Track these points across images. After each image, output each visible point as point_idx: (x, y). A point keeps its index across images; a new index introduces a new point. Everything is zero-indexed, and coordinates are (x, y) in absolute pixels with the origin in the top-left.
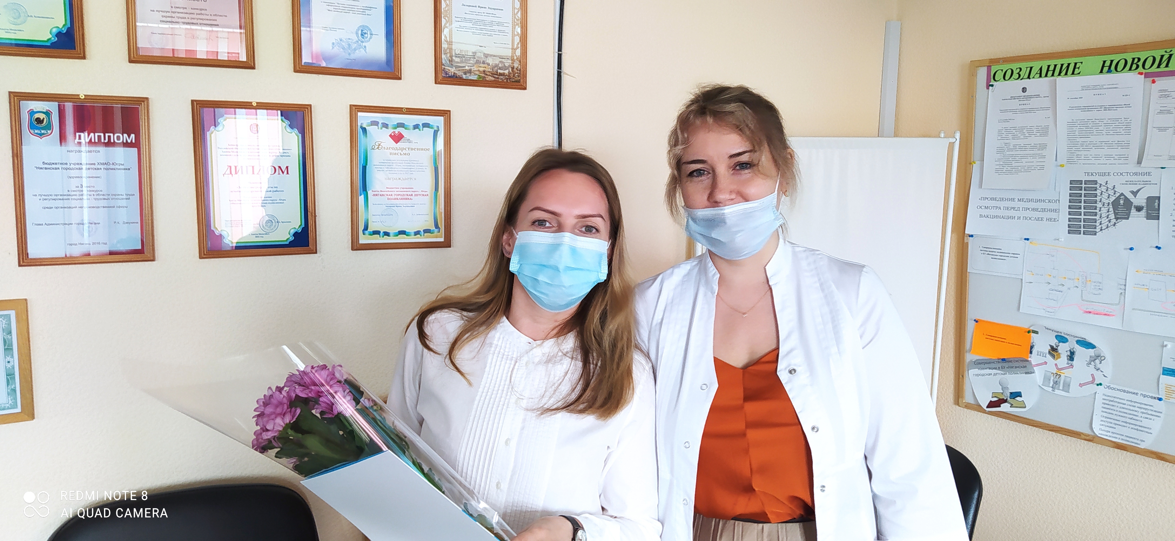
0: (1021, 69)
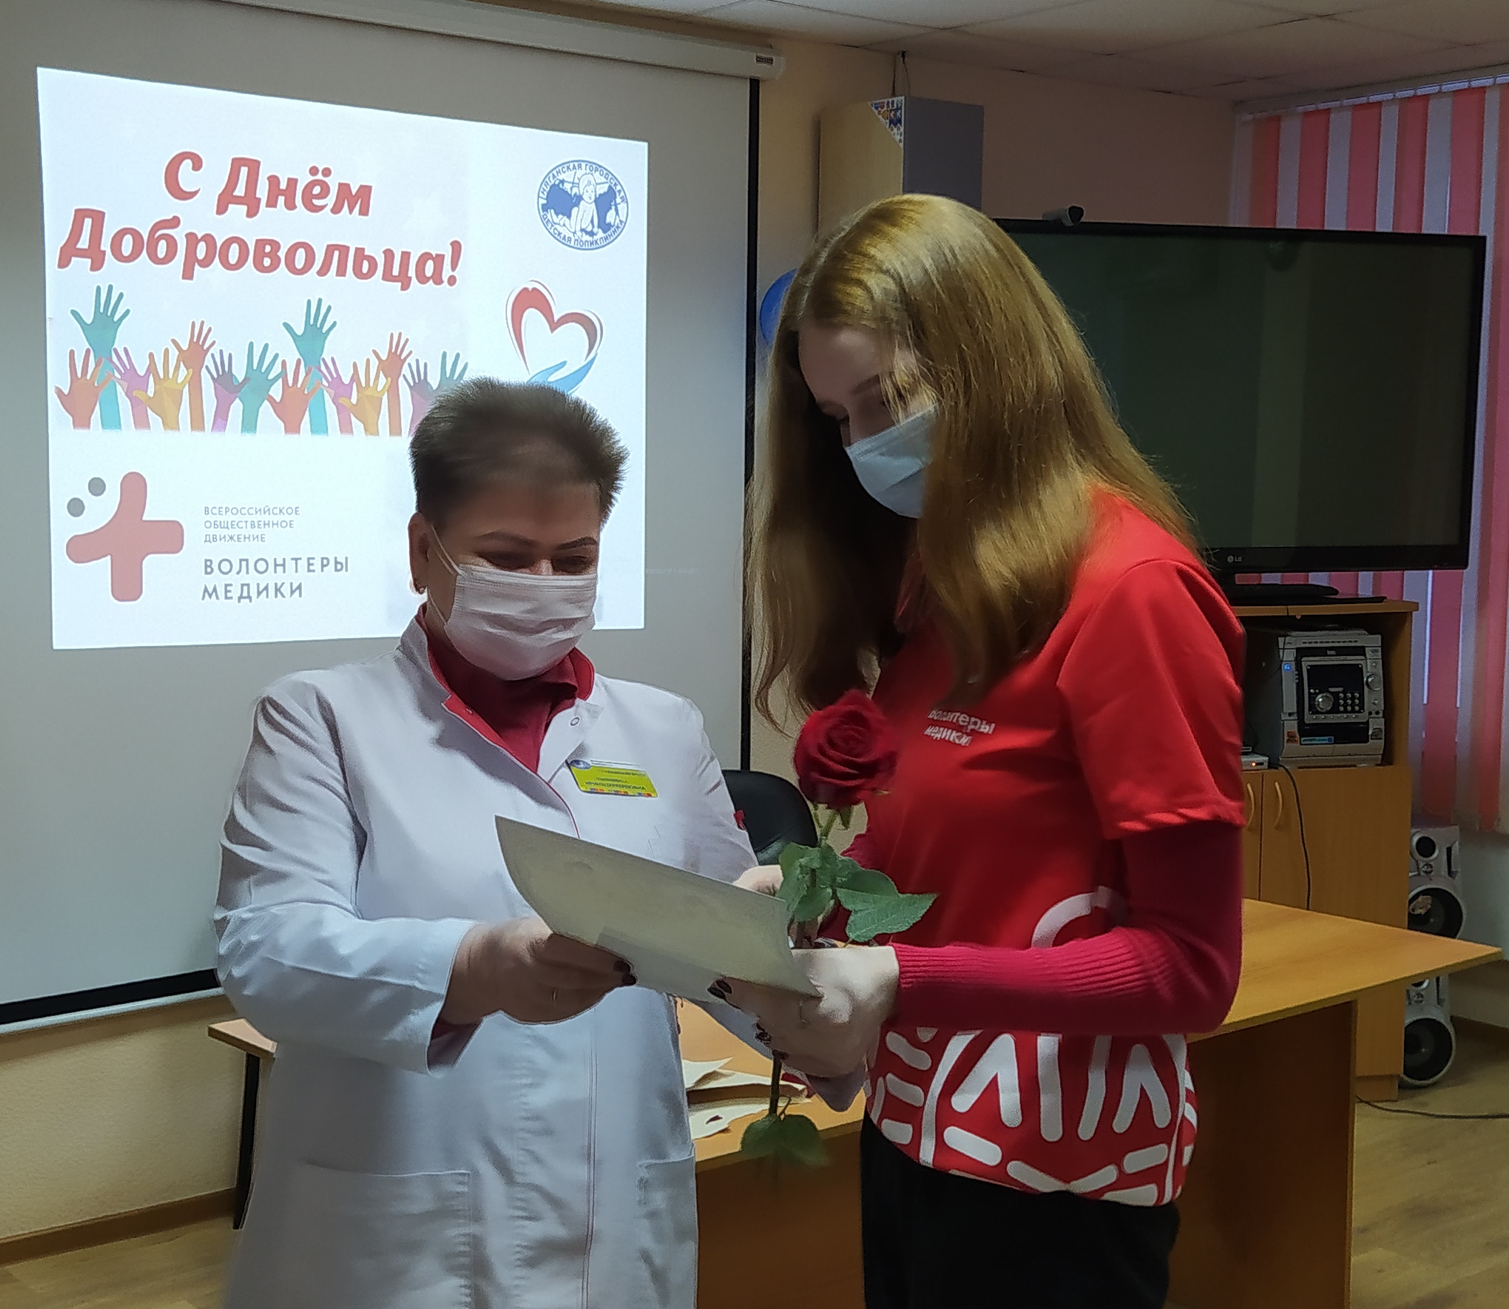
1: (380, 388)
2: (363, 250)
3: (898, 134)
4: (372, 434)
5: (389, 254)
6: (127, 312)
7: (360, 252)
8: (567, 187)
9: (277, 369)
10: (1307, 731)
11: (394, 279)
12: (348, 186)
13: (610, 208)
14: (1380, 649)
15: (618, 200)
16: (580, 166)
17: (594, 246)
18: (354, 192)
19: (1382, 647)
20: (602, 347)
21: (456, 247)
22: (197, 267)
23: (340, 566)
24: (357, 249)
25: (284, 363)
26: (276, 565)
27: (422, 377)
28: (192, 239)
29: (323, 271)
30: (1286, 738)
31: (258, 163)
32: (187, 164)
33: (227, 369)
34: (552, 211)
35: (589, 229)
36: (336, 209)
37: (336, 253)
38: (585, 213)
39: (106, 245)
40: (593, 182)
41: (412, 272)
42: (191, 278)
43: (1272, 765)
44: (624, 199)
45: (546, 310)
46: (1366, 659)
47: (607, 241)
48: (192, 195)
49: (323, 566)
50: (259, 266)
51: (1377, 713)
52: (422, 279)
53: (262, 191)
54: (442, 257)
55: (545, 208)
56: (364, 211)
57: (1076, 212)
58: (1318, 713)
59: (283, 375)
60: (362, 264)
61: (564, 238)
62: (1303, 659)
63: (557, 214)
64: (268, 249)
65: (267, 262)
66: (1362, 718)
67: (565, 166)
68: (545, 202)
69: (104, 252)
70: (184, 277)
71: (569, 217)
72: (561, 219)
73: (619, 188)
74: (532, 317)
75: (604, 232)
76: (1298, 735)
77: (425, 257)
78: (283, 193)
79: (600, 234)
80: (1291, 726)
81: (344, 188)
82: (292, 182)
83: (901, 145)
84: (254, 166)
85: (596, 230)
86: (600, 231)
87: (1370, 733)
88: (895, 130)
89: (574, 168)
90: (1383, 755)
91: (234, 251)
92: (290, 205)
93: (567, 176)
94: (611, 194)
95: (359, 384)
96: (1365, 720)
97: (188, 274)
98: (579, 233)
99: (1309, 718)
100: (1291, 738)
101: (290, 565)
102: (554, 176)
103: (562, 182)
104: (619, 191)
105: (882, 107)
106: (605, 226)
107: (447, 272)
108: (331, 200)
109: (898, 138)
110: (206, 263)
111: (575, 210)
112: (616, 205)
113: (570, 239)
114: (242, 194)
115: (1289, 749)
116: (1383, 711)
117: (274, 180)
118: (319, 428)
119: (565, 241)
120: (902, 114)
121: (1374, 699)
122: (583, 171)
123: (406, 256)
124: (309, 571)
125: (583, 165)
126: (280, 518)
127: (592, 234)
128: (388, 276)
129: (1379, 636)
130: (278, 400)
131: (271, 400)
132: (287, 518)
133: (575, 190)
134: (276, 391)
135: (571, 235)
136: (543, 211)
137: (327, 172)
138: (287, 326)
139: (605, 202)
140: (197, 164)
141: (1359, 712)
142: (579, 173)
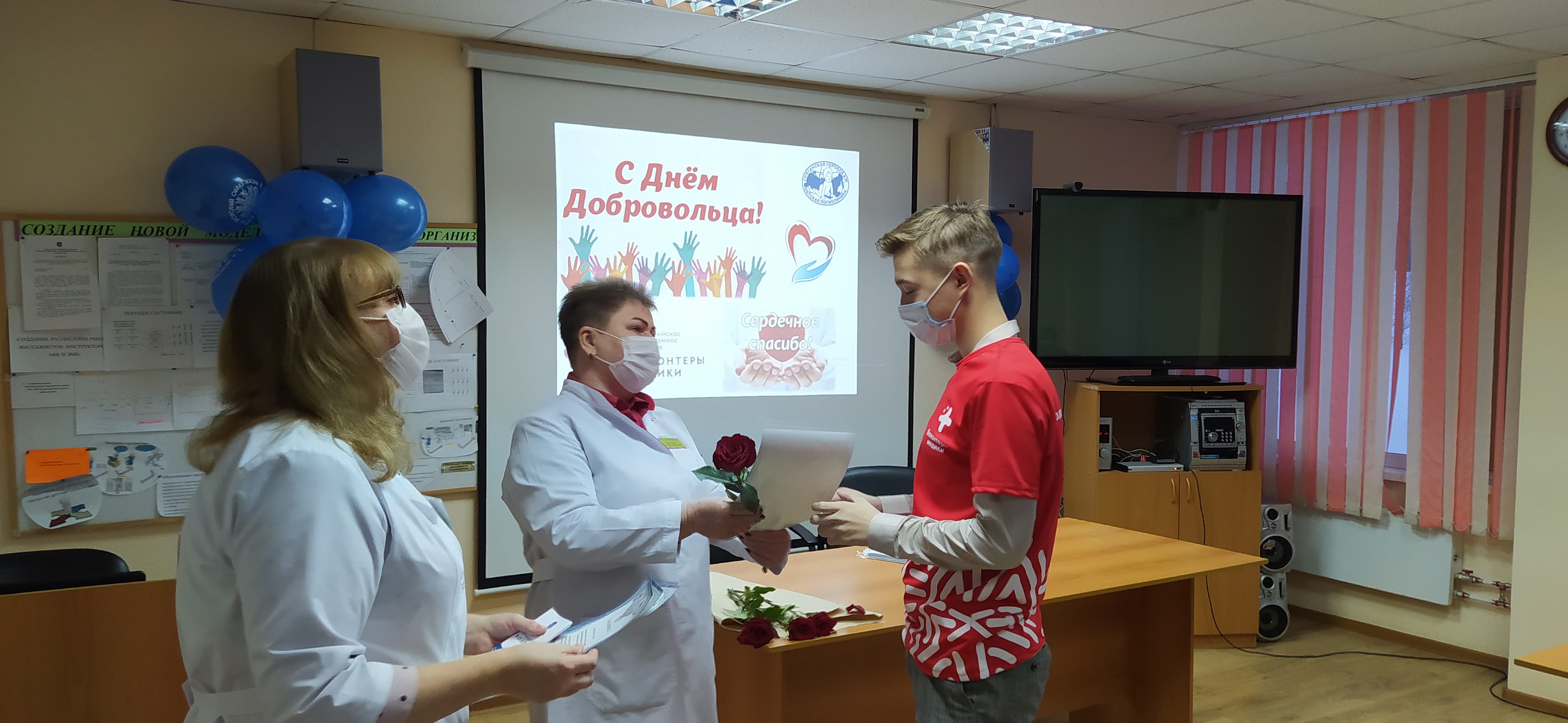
0: (52, 226)
1: (721, 274)
3: (987, 146)
4: (717, 296)
5: (726, 209)
6: (596, 238)
7: (712, 208)
8: (817, 175)
9: (670, 265)
10: (1204, 452)
11: (729, 221)
12: (706, 176)
13: (839, 185)
14: (1244, 410)
15: (844, 181)
16: (824, 164)
17: (831, 203)
18: (709, 179)
19: (1245, 408)
20: (835, 254)
21: (760, 205)
22: (631, 216)
23: (700, 361)
24: (710, 207)
25: (673, 263)
26: (668, 361)
27: (743, 269)
28: (628, 203)
29: (693, 218)
30: (1193, 455)
31: (661, 166)
32: (627, 167)
33: (645, 265)
34: (810, 187)
35: (829, 195)
36: (700, 187)
37: (700, 209)
38: (827, 187)
39: (586, 206)
40: (831, 172)
41: (738, 218)
42: (627, 222)
43: (1186, 469)
44: (847, 180)
45: (806, 235)
46: (1236, 415)
47: (838, 201)
48: (629, 181)
49: (692, 361)
50: (661, 215)
51: (1243, 443)
52: (743, 221)
53: (663, 179)
54: (753, 210)
55: (806, 185)
56: (714, 188)
57: (1079, 185)
58: (1210, 442)
59: (673, 268)
60: (712, 214)
61: (816, 200)
62: (1202, 414)
63: (812, 188)
64: (666, 207)
65: (665, 213)
66: (1233, 445)
67: (817, 164)
68: (806, 182)
69: (585, 210)
70: (624, 221)
71: (818, 189)
72: (814, 190)
73: (844, 174)
74: (799, 239)
75: (836, 196)
76: (1199, 454)
77: (744, 210)
78: (673, 180)
79: (834, 197)
80: (1195, 449)
81: (704, 177)
82: (678, 175)
83: (989, 151)
84: (659, 167)
85: (832, 196)
87: (1239, 453)
88: (986, 144)
89: (821, 165)
90: (1246, 465)
91: (649, 209)
93: (818, 169)
94: (840, 177)
95: (710, 273)
96: (1236, 447)
97: (626, 220)
98: (823, 197)
99: (1205, 445)
100: (1196, 455)
101: (675, 360)
102: (811, 169)
103: (815, 172)
104: (844, 176)
105: (980, 133)
106: (837, 194)
107: (755, 217)
108: (697, 183)
109: (987, 148)
110: (635, 214)
111: (821, 186)
112: (842, 183)
113: (818, 200)
114: (653, 181)
115: (1194, 461)
116: (1246, 442)
117: (669, 174)
118: (691, 293)
119: (816, 201)
120: (989, 136)
121: (1241, 436)
122: (826, 167)
123: (735, 210)
124: (685, 363)
125: (826, 163)
126: (670, 338)
127: (830, 197)
128: (726, 220)
129: (1243, 403)
130: (670, 280)
131: (667, 280)
132: (674, 338)
133: (821, 176)
134: (669, 276)
135: (819, 198)
137: (695, 169)
138: (675, 244)
139: (837, 182)
140: (631, 166)
141: (1232, 442)
142: (824, 167)
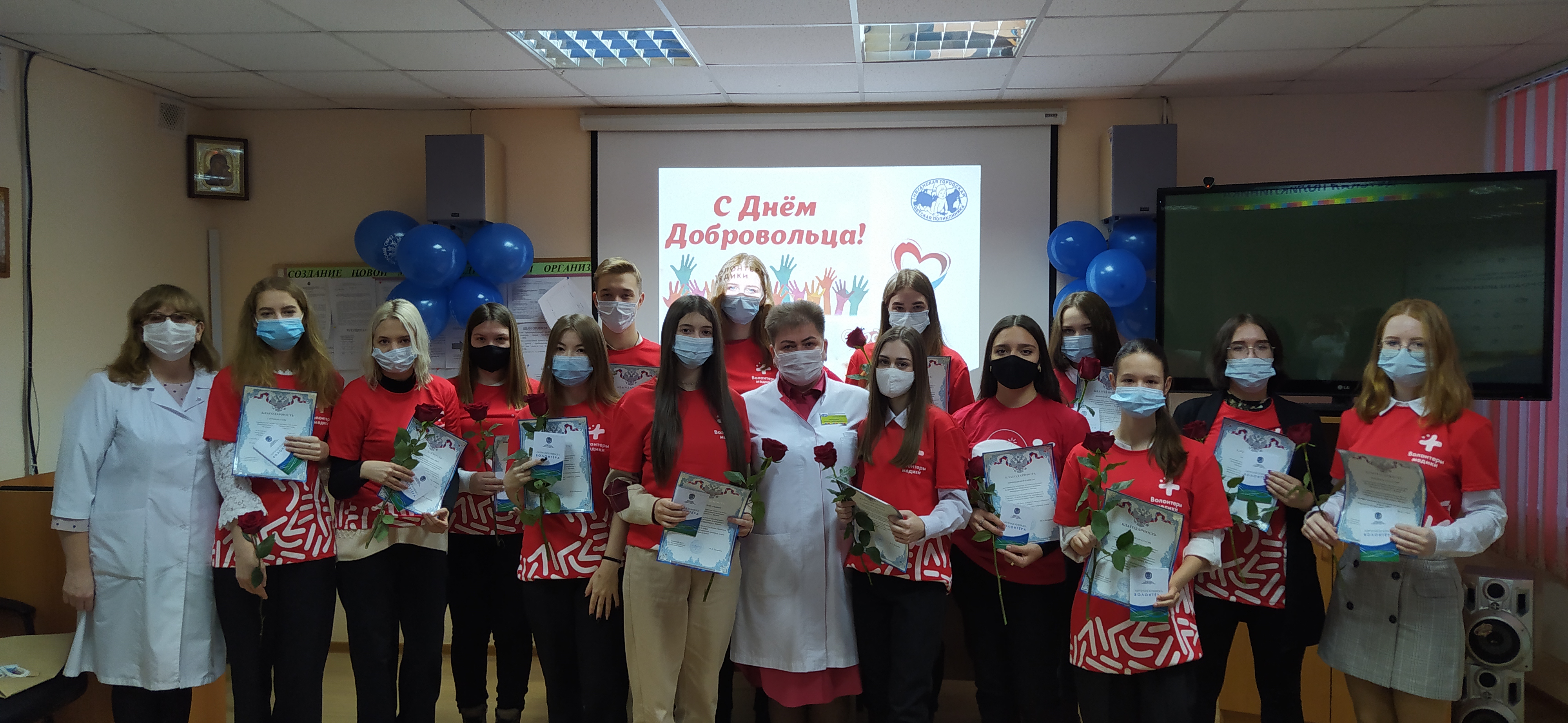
0: (305, 271)
1: (819, 293)
2: (811, 231)
5: (825, 233)
6: (696, 265)
7: (810, 233)
8: (929, 192)
11: (828, 243)
12: (804, 203)
13: (956, 200)
15: (961, 196)
16: (937, 182)
17: (945, 219)
18: (807, 206)
20: (949, 270)
21: (863, 227)
24: (808, 231)
27: (843, 288)
28: (726, 233)
29: (790, 242)
31: (759, 197)
32: (725, 201)
34: (920, 205)
35: (942, 212)
36: (798, 214)
37: (798, 234)
39: (687, 238)
40: (945, 188)
41: (838, 239)
42: (725, 249)
44: (965, 195)
45: (917, 253)
47: (953, 217)
48: (726, 214)
50: (759, 242)
52: (843, 241)
53: (761, 209)
54: (855, 232)
55: (915, 204)
56: (812, 214)
57: (1209, 181)
60: (811, 238)
61: (927, 217)
63: (923, 206)
64: (763, 234)
65: (763, 240)
67: (929, 182)
68: (916, 201)
69: (686, 241)
70: (722, 249)
71: (930, 207)
72: (926, 208)
73: (961, 190)
74: (908, 257)
75: (952, 212)
77: (846, 232)
78: (771, 209)
79: (950, 213)
81: (802, 205)
82: (775, 204)
83: (1112, 152)
84: (757, 199)
85: (946, 212)
86: (949, 212)
89: (933, 182)
91: (746, 237)
92: (774, 214)
93: (930, 187)
94: (957, 193)
95: (808, 292)
97: (724, 247)
98: (936, 214)
102: (921, 188)
103: (927, 190)
104: (962, 192)
107: (857, 238)
108: (795, 210)
109: (1111, 149)
110: (733, 242)
111: (934, 203)
112: (959, 198)
113: (930, 218)
114: (751, 211)
117: (766, 204)
119: (928, 219)
120: (1112, 136)
123: (834, 233)
125: (939, 181)
127: (944, 214)
128: (824, 242)
133: (934, 193)
135: (931, 215)
136: (914, 205)
137: (793, 198)
139: (952, 198)
140: (729, 200)
142: (936, 185)
